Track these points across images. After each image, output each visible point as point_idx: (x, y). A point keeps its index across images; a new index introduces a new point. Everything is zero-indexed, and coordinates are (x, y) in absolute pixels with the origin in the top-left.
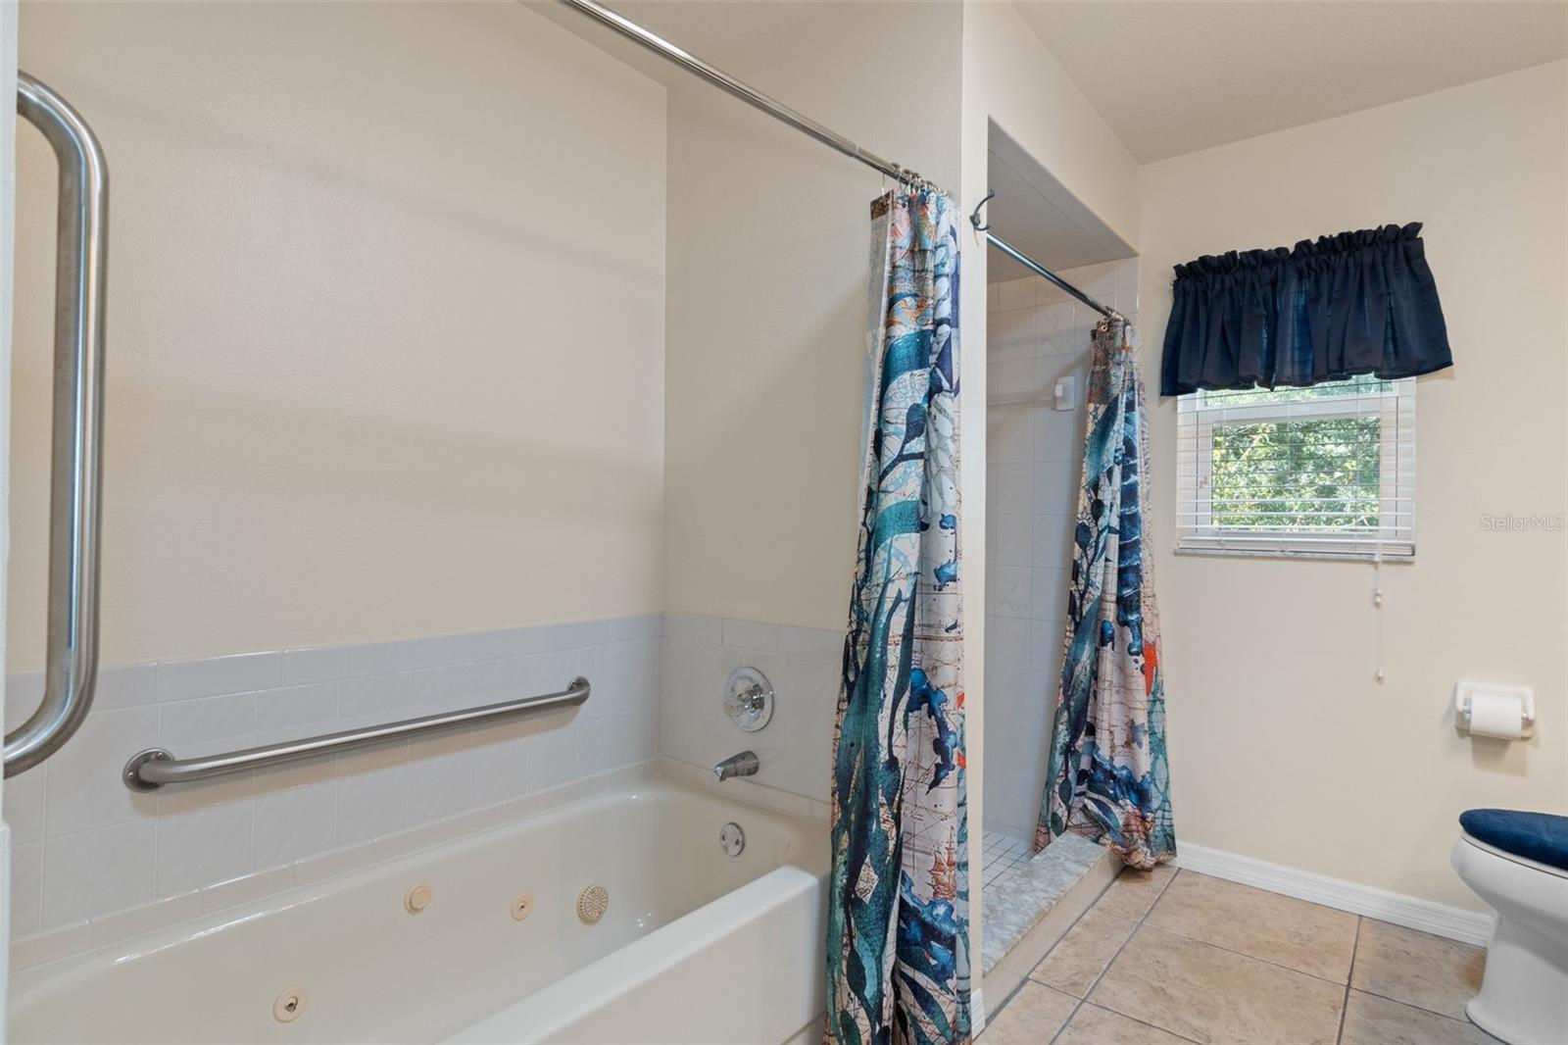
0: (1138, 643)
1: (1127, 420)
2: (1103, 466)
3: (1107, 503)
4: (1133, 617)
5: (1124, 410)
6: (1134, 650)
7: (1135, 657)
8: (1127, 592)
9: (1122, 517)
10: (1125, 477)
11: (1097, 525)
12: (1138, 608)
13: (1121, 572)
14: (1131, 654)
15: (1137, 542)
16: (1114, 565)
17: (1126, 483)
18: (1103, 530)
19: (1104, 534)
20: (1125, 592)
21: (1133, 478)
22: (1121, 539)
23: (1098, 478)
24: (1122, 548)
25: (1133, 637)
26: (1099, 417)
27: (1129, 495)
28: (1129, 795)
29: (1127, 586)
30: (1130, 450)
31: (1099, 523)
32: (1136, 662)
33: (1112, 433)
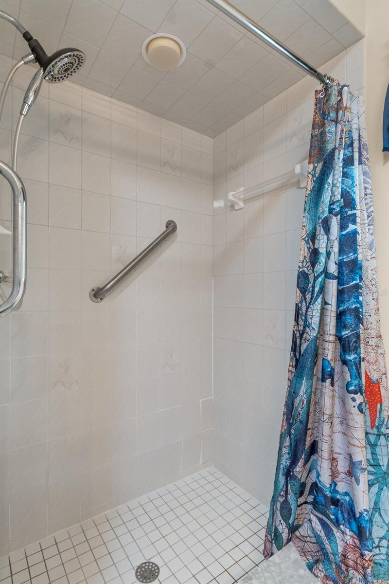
0: (356, 382)
1: (345, 175)
2: (319, 218)
3: (321, 250)
4: (351, 357)
5: (341, 165)
6: (352, 388)
7: (352, 395)
8: (346, 333)
9: (340, 265)
10: (342, 227)
11: (313, 271)
12: (356, 349)
13: (340, 316)
14: (349, 392)
15: (357, 287)
16: (332, 308)
17: (344, 233)
18: (319, 276)
19: (320, 279)
20: (343, 333)
21: (351, 227)
22: (339, 284)
23: (315, 229)
24: (340, 293)
25: (351, 376)
26: (317, 175)
27: (349, 242)
29: (345, 327)
30: (348, 201)
31: (315, 270)
32: (354, 400)
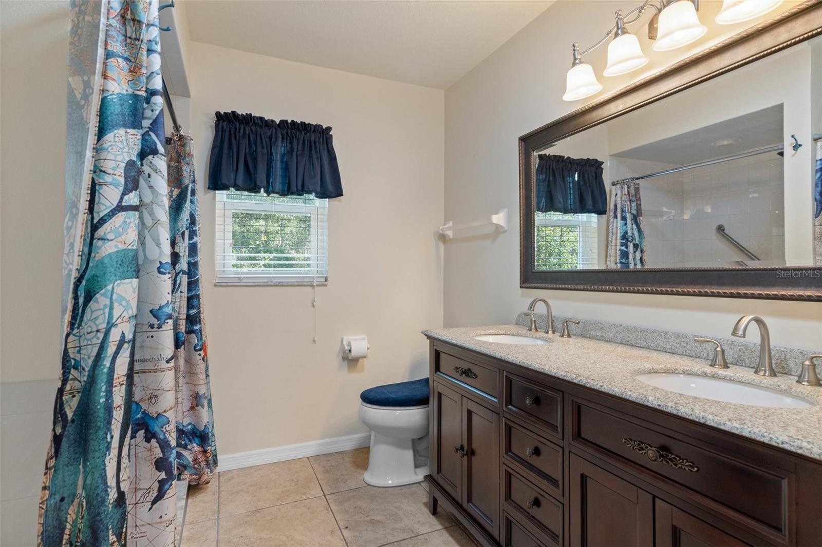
0: (200, 343)
1: (192, 202)
2: (178, 230)
3: (181, 254)
4: (197, 327)
5: (190, 194)
6: (198, 348)
7: (199, 352)
8: (193, 312)
9: (189, 264)
10: (191, 238)
11: (174, 269)
12: (200, 322)
13: (189, 299)
14: (196, 351)
15: (198, 279)
16: (185, 295)
17: (191, 242)
18: (179, 272)
19: (180, 275)
20: (191, 312)
21: (196, 239)
22: (188, 278)
23: (175, 238)
24: (189, 284)
25: (198, 340)
26: (174, 197)
27: (193, 249)
28: (194, 440)
29: (193, 307)
30: (193, 221)
31: (176, 268)
32: (200, 355)
33: (184, 209)
